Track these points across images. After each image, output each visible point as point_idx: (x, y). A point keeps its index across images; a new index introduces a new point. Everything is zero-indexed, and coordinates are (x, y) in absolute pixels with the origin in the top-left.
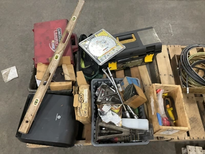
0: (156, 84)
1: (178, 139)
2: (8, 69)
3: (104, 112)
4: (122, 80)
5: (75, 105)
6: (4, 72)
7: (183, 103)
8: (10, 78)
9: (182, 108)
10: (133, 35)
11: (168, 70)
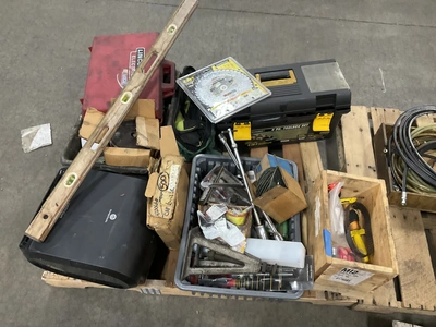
0: (329, 172)
1: (374, 302)
2: (34, 128)
3: (209, 219)
4: (258, 163)
5: (148, 194)
6: (25, 133)
7: (388, 217)
8: (35, 145)
9: (383, 228)
10: (291, 72)
11: (365, 155)
